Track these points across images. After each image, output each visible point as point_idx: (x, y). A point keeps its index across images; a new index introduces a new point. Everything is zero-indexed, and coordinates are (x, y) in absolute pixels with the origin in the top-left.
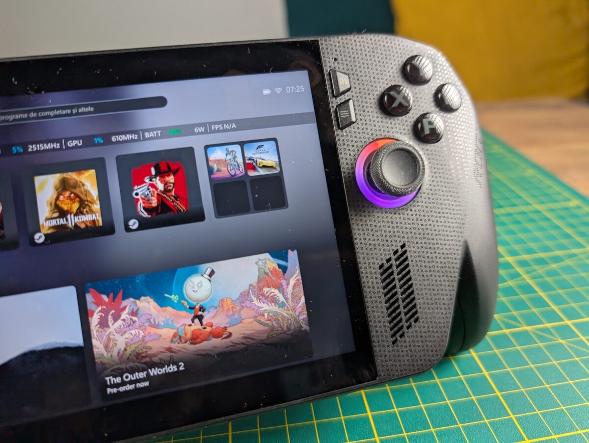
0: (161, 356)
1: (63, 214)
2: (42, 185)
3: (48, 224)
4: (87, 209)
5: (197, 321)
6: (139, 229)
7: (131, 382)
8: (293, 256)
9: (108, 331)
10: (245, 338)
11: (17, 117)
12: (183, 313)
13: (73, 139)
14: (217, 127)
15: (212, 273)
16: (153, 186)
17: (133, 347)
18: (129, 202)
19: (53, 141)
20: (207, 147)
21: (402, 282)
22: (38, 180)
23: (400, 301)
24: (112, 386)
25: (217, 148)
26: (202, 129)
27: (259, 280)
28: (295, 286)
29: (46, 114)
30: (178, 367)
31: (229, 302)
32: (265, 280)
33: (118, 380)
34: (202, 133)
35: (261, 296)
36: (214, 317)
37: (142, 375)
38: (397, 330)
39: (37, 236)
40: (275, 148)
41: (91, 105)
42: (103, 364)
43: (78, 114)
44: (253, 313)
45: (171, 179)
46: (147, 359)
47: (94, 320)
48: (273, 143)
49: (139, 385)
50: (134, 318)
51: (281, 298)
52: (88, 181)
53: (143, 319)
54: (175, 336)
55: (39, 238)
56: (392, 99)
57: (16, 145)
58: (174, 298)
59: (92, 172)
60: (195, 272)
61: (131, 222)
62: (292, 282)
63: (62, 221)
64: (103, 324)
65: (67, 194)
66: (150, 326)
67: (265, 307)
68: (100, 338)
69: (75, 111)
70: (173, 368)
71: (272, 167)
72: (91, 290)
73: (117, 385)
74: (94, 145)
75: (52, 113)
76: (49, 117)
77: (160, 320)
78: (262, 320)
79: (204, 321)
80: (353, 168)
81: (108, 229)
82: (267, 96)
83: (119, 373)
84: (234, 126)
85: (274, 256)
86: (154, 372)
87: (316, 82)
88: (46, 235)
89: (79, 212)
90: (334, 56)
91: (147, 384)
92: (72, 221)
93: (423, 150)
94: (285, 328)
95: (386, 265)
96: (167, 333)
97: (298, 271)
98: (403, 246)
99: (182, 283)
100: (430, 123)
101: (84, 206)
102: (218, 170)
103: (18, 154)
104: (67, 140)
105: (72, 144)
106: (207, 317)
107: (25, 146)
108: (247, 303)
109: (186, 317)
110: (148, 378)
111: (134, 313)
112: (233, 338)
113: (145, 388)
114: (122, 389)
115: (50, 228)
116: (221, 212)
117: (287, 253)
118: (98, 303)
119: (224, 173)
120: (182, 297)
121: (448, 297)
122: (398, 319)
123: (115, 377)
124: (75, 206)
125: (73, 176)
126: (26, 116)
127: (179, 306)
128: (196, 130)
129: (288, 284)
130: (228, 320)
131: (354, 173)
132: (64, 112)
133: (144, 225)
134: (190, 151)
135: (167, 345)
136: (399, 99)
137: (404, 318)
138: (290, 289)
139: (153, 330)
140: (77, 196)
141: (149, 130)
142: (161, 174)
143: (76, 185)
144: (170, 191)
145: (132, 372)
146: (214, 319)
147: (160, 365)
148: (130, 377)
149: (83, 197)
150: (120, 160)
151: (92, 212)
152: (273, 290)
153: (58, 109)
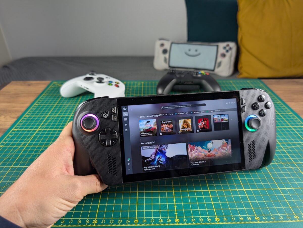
0: (201, 159)
1: (184, 128)
2: (180, 122)
3: (181, 130)
4: (189, 127)
5: (209, 152)
6: (199, 132)
7: (195, 164)
8: (230, 140)
9: (192, 153)
10: (218, 157)
11: (176, 107)
12: (206, 150)
13: (186, 112)
14: (216, 111)
15: (213, 143)
16: (202, 123)
17: (196, 156)
18: (197, 126)
19: (183, 112)
20: (213, 115)
21: (253, 148)
22: (180, 120)
23: (252, 153)
24: (192, 164)
25: (216, 116)
26: (213, 111)
27: (222, 145)
28: (230, 147)
29: (182, 106)
30: (205, 161)
31: (216, 149)
32: (223, 145)
33: (193, 163)
34: (212, 112)
35: (222, 148)
36: (212, 152)
37: (198, 162)
38: (251, 159)
39: (179, 132)
40: (228, 116)
41: (190, 105)
42: (190, 159)
43: (188, 107)
44: (220, 152)
45: (206, 122)
46: (199, 159)
47: (189, 150)
48: (227, 115)
49: (197, 164)
50: (197, 151)
51: (226, 149)
52: (189, 121)
53: (199, 151)
54: (205, 155)
55: (180, 132)
56: (255, 106)
57: (176, 113)
58: (205, 147)
59: (190, 119)
60: (209, 142)
61: (197, 131)
62: (229, 146)
63: (184, 129)
64: (191, 151)
65: (185, 124)
66: (200, 152)
67: (223, 151)
68: (190, 154)
69: (187, 106)
70: (204, 162)
71: (227, 120)
72: (189, 144)
73: (193, 164)
74: (191, 114)
75: (183, 106)
76: (182, 107)
77: (202, 151)
78: (222, 154)
79: (211, 153)
80: (244, 122)
81: (192, 132)
82: (227, 104)
83: (193, 161)
84: (219, 111)
85: (226, 140)
86: (200, 162)
87: (238, 101)
88: (181, 132)
89: (187, 128)
90: (242, 95)
91: (198, 164)
92: (186, 129)
93: (261, 118)
94: (227, 156)
95: (250, 144)
96: (203, 154)
97: (230, 144)
98: (254, 140)
99: (207, 144)
100: (264, 112)
101: (188, 126)
102: (216, 121)
103: (176, 115)
104: (185, 112)
105: (187, 113)
106: (211, 152)
107: (177, 113)
108: (219, 150)
109: (207, 151)
110: (199, 163)
111: (197, 150)
112: (215, 157)
113: (198, 165)
114: (194, 165)
115: (182, 130)
116: (216, 129)
117: (228, 140)
118: (190, 147)
119: (217, 121)
120: (206, 147)
121: (263, 153)
122: (251, 156)
123: (192, 162)
124: (187, 126)
125: (186, 120)
126: (178, 107)
127: (206, 149)
128: (211, 111)
129: (228, 146)
130: (215, 153)
131: (244, 123)
132: (185, 106)
133: (200, 131)
134: (210, 116)
135: (203, 157)
136: (257, 106)
137: (252, 156)
138: (228, 148)
139: (200, 153)
140: (187, 124)
141: (202, 111)
142: (204, 121)
143: (187, 122)
144: (205, 124)
145: (196, 162)
146: (213, 152)
147: (201, 161)
148: (195, 163)
149: (188, 125)
150: (196, 117)
151: (190, 128)
152: (225, 147)
153: (184, 105)
